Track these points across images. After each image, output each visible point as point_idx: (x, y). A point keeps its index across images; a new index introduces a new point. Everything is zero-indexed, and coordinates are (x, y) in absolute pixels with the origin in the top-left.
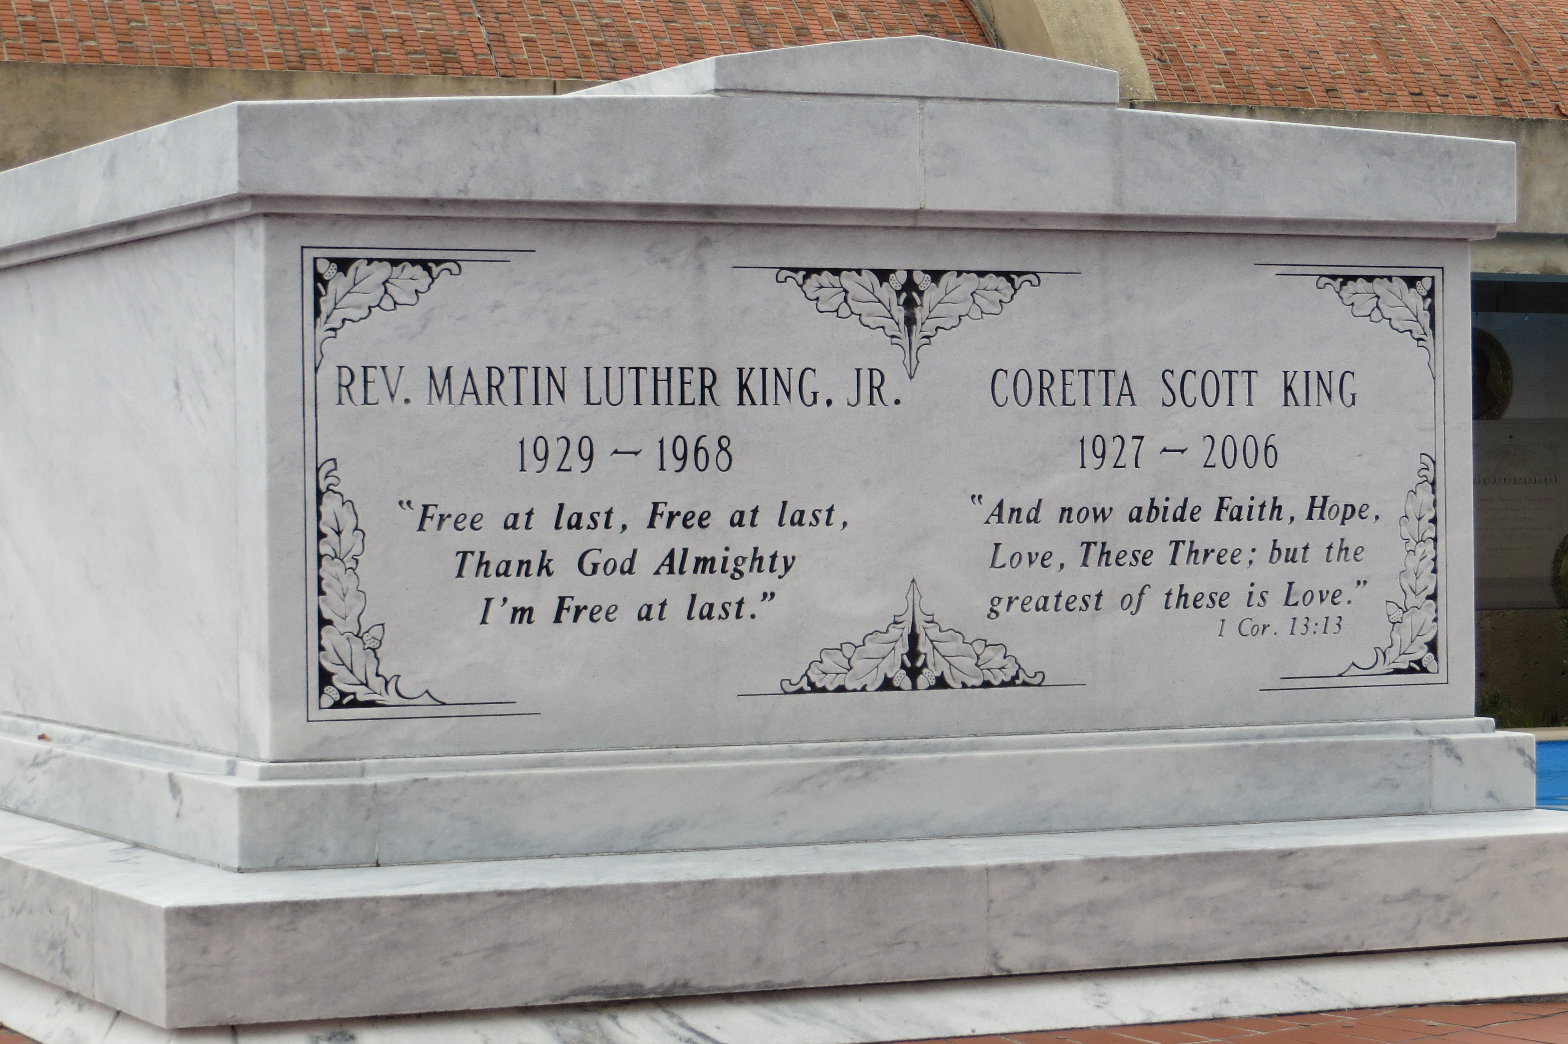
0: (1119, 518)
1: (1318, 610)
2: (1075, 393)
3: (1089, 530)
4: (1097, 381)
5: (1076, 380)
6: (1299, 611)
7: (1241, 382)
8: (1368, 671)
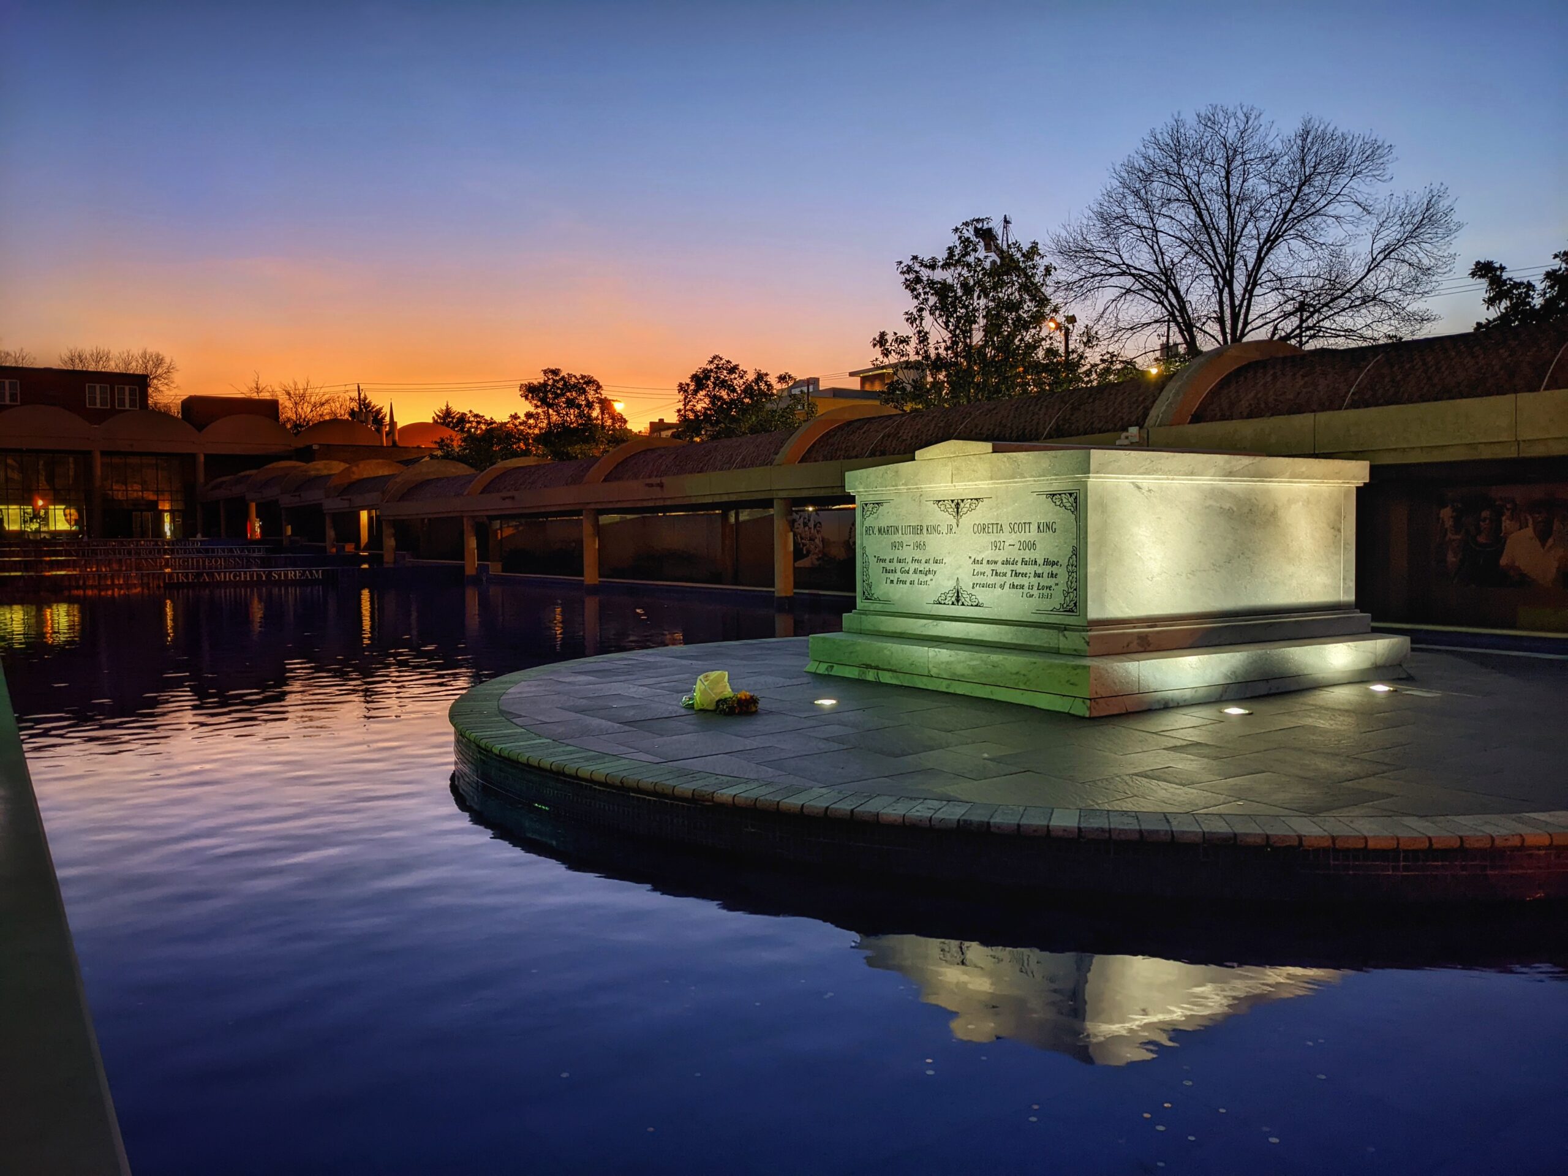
0: (999, 563)
1: (1045, 592)
2: (990, 530)
3: (993, 566)
4: (995, 526)
5: (991, 526)
6: (1041, 591)
7: (1027, 526)
8: (1058, 610)
